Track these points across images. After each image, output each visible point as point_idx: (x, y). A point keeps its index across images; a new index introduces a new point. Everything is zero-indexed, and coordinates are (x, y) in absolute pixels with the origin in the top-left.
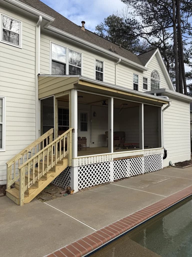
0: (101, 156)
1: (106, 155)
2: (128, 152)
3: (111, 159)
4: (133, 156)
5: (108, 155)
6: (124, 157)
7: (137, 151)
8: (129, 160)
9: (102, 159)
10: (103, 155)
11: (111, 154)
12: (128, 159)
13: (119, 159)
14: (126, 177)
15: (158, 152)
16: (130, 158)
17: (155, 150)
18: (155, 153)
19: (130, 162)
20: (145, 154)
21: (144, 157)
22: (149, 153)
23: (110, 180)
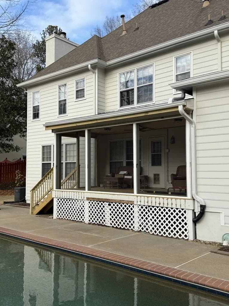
0: (74, 192)
1: (79, 192)
2: (107, 194)
3: (84, 197)
4: (115, 200)
5: (80, 193)
6: (100, 198)
7: (121, 195)
8: (107, 204)
9: (74, 196)
10: (75, 192)
11: (84, 193)
12: (105, 202)
13: (94, 199)
14: (105, 225)
15: (172, 204)
16: (110, 202)
17: (163, 198)
18: (164, 204)
19: (110, 207)
20: (137, 202)
21: (137, 205)
22: (148, 202)
23: (83, 220)
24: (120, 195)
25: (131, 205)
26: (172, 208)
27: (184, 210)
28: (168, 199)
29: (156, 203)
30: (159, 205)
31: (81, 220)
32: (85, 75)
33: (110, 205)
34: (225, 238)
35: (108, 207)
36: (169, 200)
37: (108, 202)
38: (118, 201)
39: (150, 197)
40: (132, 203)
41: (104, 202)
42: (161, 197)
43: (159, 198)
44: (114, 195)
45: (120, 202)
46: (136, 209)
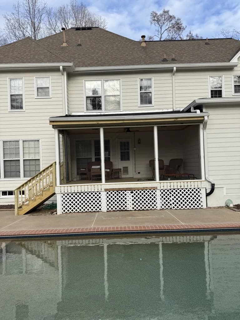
1: (94, 185)
3: (101, 189)
4: (137, 188)
6: (120, 188)
9: (89, 189)
10: (90, 185)
11: (101, 185)
12: (127, 191)
13: (113, 190)
14: (126, 210)
15: (191, 186)
16: (132, 190)
17: (184, 182)
18: (184, 186)
19: (133, 194)
20: (160, 187)
21: (159, 190)
22: (170, 186)
23: (100, 209)
24: (142, 183)
25: (154, 190)
26: (194, 189)
27: (199, 189)
28: (187, 182)
29: (177, 186)
30: (181, 187)
31: (98, 209)
32: (51, 75)
33: (132, 192)
34: (228, 202)
35: (130, 194)
36: (189, 183)
37: (130, 191)
38: (141, 189)
39: (172, 182)
40: (155, 188)
41: (125, 191)
42: (182, 182)
43: (180, 182)
44: (136, 184)
45: (144, 189)
46: (158, 193)
